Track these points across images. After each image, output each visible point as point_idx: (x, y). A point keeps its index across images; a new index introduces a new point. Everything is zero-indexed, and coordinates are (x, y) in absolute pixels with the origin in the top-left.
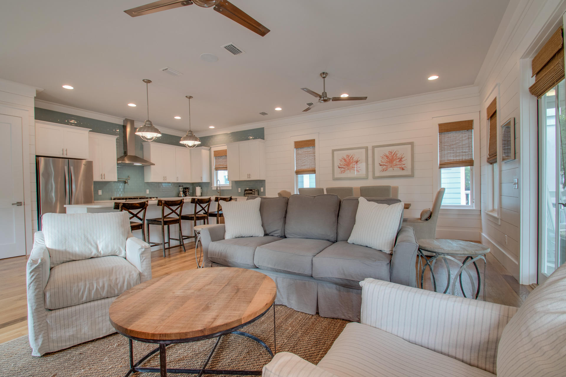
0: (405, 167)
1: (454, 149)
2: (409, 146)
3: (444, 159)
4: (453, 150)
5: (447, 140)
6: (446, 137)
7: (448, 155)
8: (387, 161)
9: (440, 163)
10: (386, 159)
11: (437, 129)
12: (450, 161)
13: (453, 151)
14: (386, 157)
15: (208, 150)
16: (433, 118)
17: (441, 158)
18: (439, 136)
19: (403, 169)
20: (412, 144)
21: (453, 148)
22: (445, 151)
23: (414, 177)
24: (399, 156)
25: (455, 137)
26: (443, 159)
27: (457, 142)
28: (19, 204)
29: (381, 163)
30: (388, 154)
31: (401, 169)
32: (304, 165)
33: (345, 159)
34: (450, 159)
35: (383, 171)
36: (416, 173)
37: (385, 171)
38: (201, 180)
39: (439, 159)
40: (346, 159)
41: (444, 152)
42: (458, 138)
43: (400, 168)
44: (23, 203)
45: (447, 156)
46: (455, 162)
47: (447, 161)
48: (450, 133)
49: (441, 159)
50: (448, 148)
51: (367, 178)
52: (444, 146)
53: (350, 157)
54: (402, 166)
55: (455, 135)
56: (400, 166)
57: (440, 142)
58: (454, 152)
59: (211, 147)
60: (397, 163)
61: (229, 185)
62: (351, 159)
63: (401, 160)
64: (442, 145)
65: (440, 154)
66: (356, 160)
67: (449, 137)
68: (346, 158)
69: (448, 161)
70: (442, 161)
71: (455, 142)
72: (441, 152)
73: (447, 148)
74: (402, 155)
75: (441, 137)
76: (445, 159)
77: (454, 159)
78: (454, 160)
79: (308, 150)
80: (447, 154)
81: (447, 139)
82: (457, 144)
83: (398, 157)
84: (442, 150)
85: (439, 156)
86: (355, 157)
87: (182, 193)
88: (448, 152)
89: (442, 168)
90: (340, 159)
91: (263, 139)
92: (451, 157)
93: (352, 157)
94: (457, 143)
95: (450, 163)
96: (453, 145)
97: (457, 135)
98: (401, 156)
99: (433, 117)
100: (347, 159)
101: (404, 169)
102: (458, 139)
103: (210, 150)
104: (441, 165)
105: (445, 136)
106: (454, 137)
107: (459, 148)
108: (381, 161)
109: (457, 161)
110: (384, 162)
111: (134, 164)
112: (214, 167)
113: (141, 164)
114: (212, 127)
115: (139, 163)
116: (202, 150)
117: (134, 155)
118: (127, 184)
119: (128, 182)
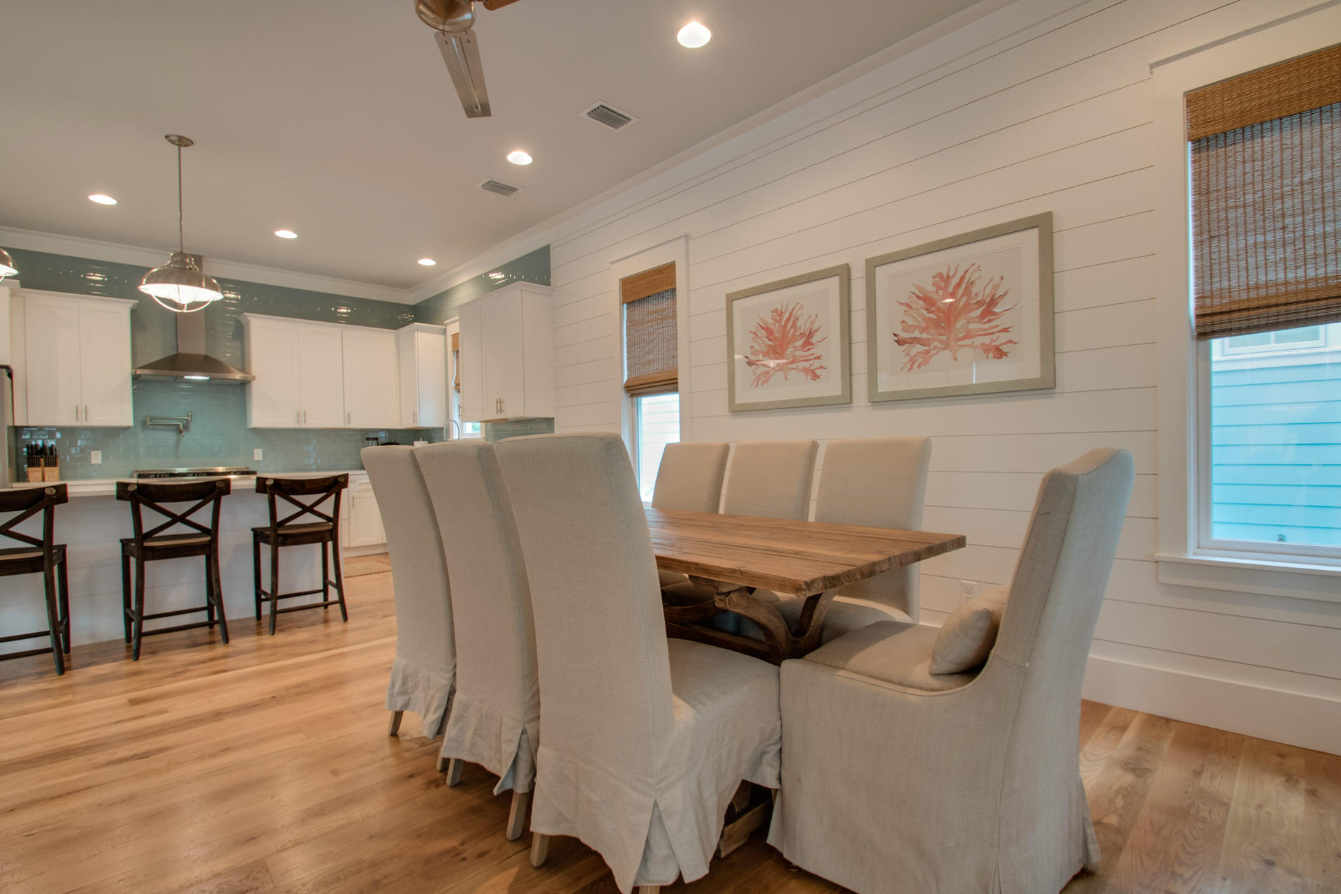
0: (1010, 342)
1: (1288, 221)
2: (1031, 238)
3: (1225, 284)
4: (1284, 228)
5: (1244, 174)
6: (1240, 159)
7: (1251, 260)
8: (925, 319)
9: (1197, 308)
10: (923, 311)
11: (1176, 121)
12: (1262, 292)
13: (1279, 234)
14: (921, 302)
15: (440, 334)
16: (1152, 66)
17: (1207, 280)
18: (1194, 162)
19: (1000, 353)
20: (1043, 224)
21: (1283, 216)
22: (1233, 240)
23: (1057, 390)
24: (981, 290)
25: (1297, 152)
26: (1216, 286)
27: (1307, 177)
29: (903, 330)
30: (930, 288)
31: (991, 354)
32: (649, 362)
33: (767, 329)
34: (1262, 278)
35: (912, 366)
36: (1069, 372)
37: (919, 367)
38: (415, 421)
39: (1196, 285)
40: (772, 327)
41: (1224, 244)
42: (1317, 150)
43: (987, 349)
45: (1243, 264)
46: (1296, 292)
47: (1244, 296)
48: (1262, 132)
49: (1207, 288)
50: (1250, 220)
51: (844, 401)
52: (1226, 209)
53: (786, 316)
54: (994, 337)
55: (1296, 140)
56: (987, 340)
57: (1198, 192)
58: (1289, 236)
59: (446, 325)
60: (972, 326)
62: (790, 324)
63: (989, 308)
64: (1213, 207)
65: (1199, 257)
66: (807, 326)
67: (1258, 156)
68: (772, 322)
69: (1253, 294)
70: (1212, 297)
71: (1297, 180)
72: (1206, 245)
73: (1241, 220)
74: (996, 287)
75: (1204, 162)
76: (1234, 283)
77: (1291, 275)
78: (1297, 283)
79: (660, 307)
80: (1242, 253)
81: (1240, 171)
82: (1306, 187)
83: (977, 295)
84: (1211, 238)
85: (1196, 271)
86: (802, 314)
88: (1251, 240)
89: (1215, 334)
90: (754, 330)
91: (548, 284)
92: (1271, 269)
93: (793, 319)
94: (1311, 181)
95: (1264, 302)
96: (1282, 197)
97: (1306, 134)
98: (988, 290)
99: (1152, 61)
100: (776, 328)
101: (1006, 354)
102: (1317, 156)
103: (444, 332)
104: (1207, 319)
105: (1231, 153)
106: (1287, 154)
107: (1323, 209)
108: (903, 322)
109: (1307, 290)
110: (914, 328)
111: (186, 377)
112: (453, 384)
113: (207, 378)
114: (427, 262)
115: (200, 374)
116: (416, 333)
117: (203, 352)
118: (186, 435)
119: (186, 427)
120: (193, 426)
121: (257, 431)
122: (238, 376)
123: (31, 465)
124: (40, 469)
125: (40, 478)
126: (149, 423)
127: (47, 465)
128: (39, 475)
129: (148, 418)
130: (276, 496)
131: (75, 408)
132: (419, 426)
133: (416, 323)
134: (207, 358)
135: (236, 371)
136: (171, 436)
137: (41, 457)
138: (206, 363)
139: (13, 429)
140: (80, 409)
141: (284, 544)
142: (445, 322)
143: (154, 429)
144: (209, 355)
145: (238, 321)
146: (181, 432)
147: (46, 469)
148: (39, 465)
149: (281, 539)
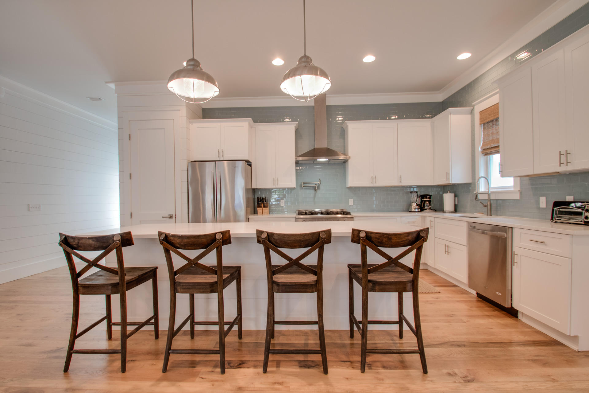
15: (469, 114)
28: (171, 217)
38: (448, 179)
44: (174, 217)
59: (474, 106)
61: (512, 189)
87: (414, 205)
103: (472, 112)
111: (318, 160)
112: (480, 149)
113: (327, 160)
114: (464, 56)
115: (323, 157)
116: (450, 116)
117: (326, 147)
118: (318, 191)
119: (318, 187)
120: (321, 187)
121: (350, 188)
122: (342, 157)
123: (259, 207)
124: (261, 208)
125: (262, 213)
126: (303, 186)
127: (264, 207)
128: (261, 211)
129: (303, 183)
130: (367, 248)
131: (273, 179)
132: (451, 182)
133: (450, 108)
134: (328, 149)
135: (341, 154)
136: (313, 192)
137: (262, 203)
138: (328, 152)
139: (251, 190)
140: (275, 180)
141: (373, 290)
142: (473, 104)
143: (305, 189)
144: (329, 147)
145: (342, 128)
146: (316, 190)
147: (264, 208)
148: (261, 207)
149: (371, 284)
